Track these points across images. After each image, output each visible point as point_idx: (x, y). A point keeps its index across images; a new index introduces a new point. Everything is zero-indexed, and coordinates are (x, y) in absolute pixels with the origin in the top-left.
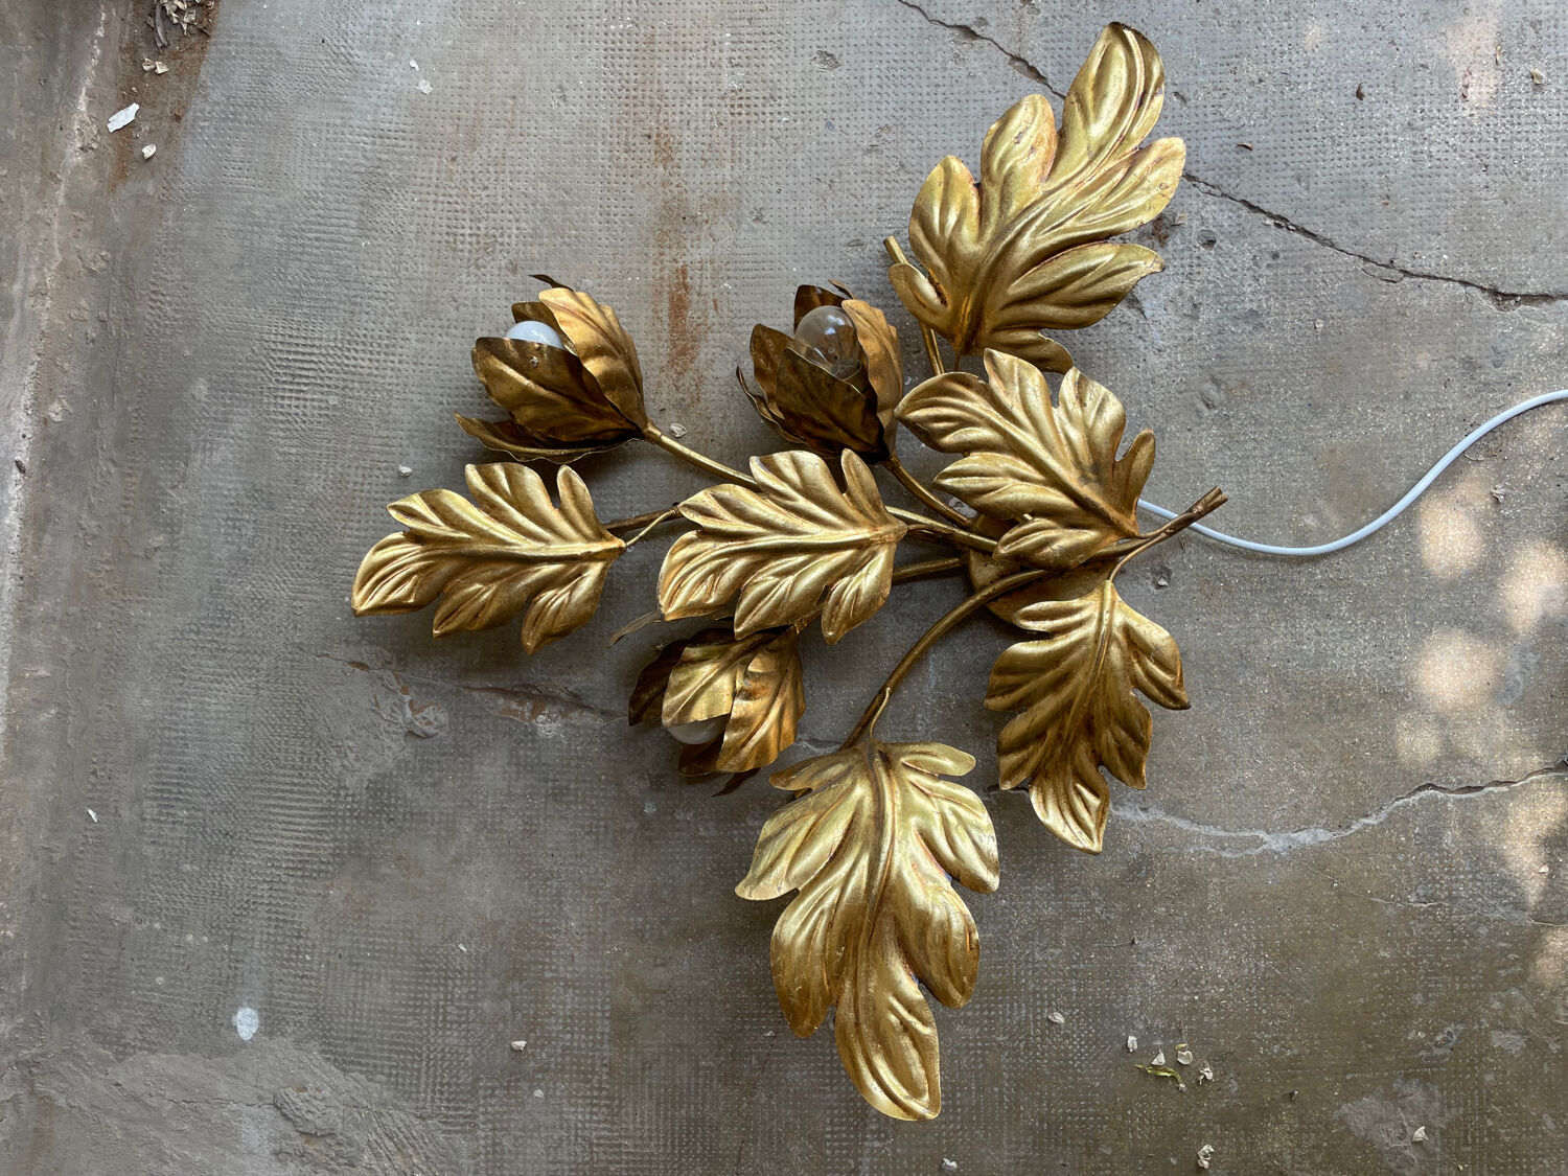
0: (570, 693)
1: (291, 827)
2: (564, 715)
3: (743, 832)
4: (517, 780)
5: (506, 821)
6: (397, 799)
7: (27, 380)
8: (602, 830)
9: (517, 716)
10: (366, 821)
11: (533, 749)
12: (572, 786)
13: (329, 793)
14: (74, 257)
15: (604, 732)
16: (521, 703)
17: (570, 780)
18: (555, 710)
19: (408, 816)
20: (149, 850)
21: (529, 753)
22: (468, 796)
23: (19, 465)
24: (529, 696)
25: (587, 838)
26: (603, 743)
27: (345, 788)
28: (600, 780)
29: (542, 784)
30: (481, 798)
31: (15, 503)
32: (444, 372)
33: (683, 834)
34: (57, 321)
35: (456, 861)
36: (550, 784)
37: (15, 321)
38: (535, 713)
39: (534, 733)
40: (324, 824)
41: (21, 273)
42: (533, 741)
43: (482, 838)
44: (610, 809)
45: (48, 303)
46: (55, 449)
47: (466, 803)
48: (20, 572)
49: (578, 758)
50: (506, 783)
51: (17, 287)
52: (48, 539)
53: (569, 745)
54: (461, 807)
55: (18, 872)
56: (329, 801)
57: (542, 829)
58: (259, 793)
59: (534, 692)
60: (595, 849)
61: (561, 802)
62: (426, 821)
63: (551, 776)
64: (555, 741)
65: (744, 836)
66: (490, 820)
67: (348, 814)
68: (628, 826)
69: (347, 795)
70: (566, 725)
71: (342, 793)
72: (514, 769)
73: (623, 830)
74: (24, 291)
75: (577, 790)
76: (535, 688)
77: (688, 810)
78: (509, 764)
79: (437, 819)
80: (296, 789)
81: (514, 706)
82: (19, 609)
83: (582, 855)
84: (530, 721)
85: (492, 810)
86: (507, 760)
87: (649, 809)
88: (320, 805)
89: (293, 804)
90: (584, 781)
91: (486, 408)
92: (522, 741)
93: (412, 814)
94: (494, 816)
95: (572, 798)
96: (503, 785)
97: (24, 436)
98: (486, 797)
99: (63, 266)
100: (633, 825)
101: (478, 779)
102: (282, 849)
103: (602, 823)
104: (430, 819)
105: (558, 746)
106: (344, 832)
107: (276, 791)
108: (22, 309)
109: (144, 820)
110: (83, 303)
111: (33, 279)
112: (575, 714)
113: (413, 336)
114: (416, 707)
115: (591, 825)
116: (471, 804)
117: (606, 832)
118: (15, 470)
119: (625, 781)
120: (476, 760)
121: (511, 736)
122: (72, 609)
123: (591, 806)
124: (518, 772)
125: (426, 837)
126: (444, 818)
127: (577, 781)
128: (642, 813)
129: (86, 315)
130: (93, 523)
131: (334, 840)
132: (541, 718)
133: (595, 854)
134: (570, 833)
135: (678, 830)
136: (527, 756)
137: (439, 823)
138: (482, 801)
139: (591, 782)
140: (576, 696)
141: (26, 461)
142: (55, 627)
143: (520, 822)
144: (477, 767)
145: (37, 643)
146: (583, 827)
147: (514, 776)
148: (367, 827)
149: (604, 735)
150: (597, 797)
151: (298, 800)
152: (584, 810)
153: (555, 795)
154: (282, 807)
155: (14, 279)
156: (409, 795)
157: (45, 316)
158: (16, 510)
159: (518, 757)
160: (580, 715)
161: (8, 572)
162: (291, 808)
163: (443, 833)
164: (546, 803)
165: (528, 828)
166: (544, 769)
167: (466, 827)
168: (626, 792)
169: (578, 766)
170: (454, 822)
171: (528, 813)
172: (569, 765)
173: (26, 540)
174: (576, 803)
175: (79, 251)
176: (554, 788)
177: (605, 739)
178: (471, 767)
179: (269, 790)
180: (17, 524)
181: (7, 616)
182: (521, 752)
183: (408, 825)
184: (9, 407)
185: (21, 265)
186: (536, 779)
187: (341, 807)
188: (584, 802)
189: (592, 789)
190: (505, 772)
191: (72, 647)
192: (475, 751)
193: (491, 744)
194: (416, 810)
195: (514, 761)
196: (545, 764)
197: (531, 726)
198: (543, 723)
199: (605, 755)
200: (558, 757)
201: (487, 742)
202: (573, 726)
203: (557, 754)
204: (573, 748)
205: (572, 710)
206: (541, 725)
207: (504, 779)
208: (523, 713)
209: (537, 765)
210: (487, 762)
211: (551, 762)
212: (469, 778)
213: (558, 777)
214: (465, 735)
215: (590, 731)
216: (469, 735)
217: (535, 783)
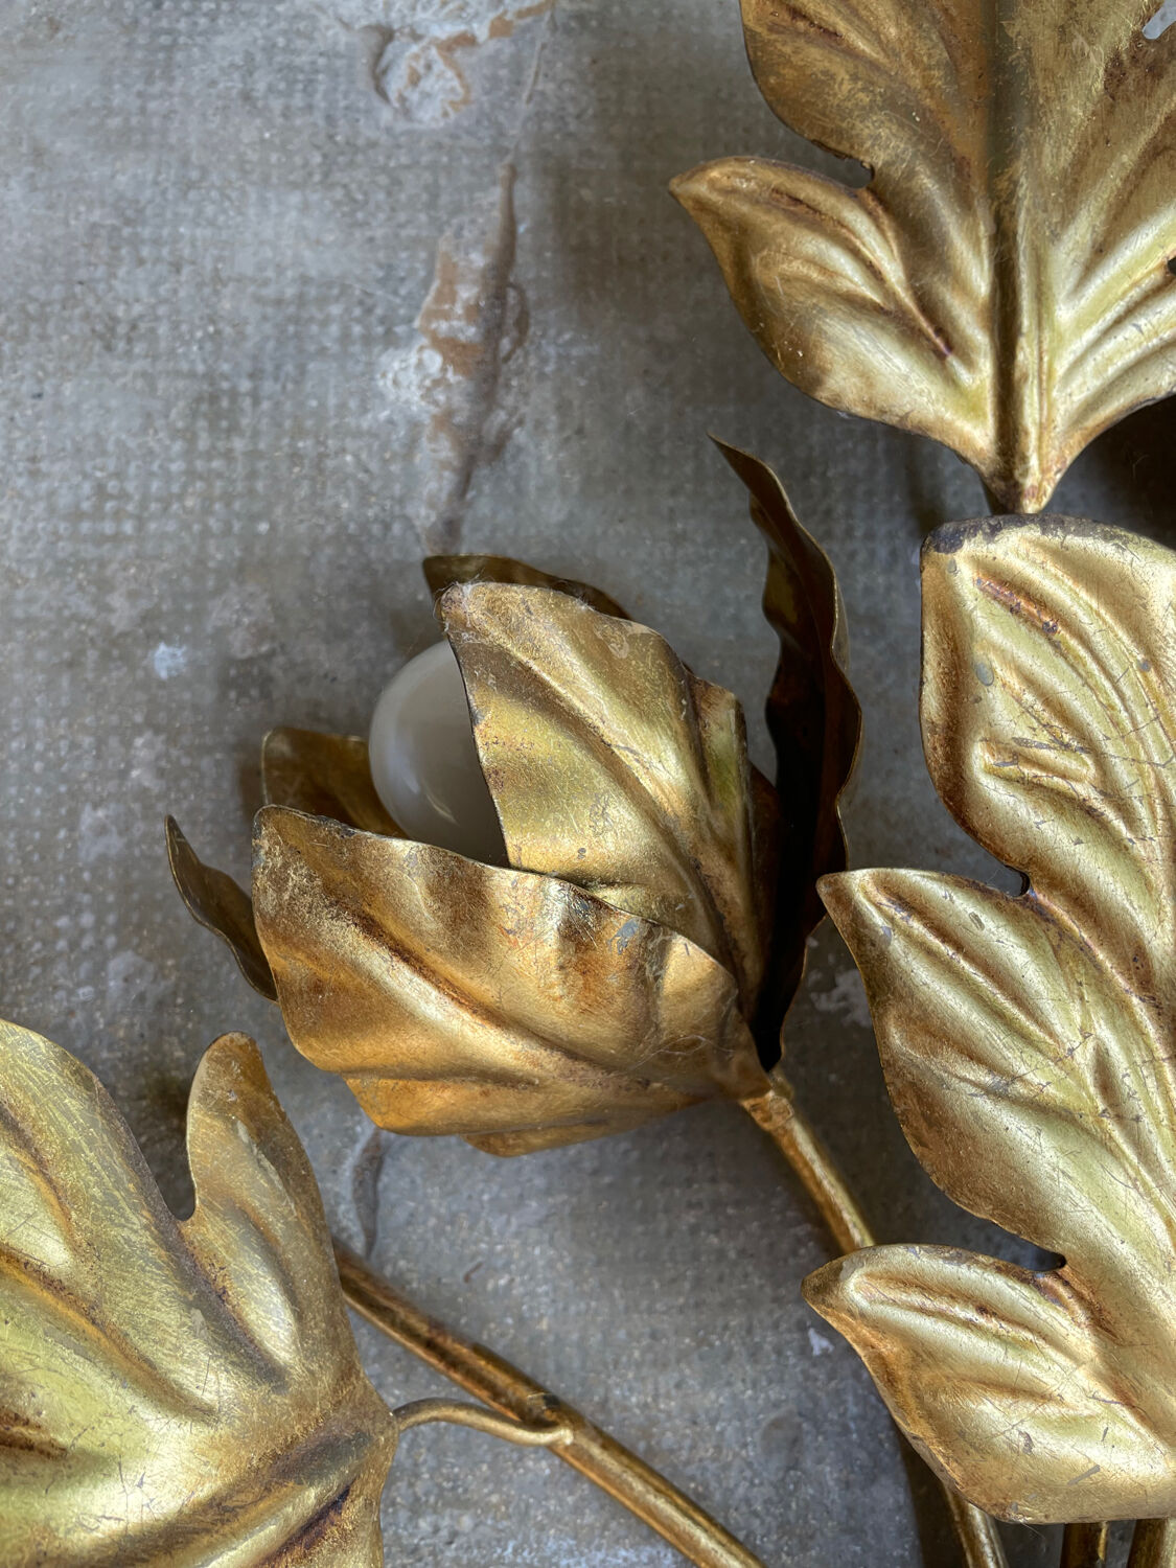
0: (504, 436)
2: (444, 420)
3: (87, 942)
4: (258, 299)
5: (140, 273)
6: (213, 16)
8: (108, 527)
9: (439, 298)
11: (345, 338)
12: (239, 444)
15: (397, 528)
16: (472, 311)
17: (256, 434)
18: (458, 400)
19: (164, 40)
21: (334, 329)
22: (215, 178)
24: (493, 332)
25: (87, 488)
26: (364, 527)
28: (254, 518)
29: (247, 365)
30: (210, 210)
33: (88, 763)
35: (38, 154)
36: (245, 385)
38: (449, 347)
39: (390, 340)
42: (369, 339)
43: (96, 215)
44: (169, 548)
47: (194, 175)
49: (322, 457)
50: (250, 271)
53: (358, 434)
54: (185, 162)
57: (116, 365)
59: (505, 344)
60: (52, 510)
61: (194, 414)
62: (149, 79)
63: (268, 385)
64: (368, 397)
65: (74, 945)
66: (146, 232)
68: (117, 600)
70: (415, 425)
72: (290, 292)
73: (104, 585)
75: (228, 455)
76: (518, 343)
77: (161, 773)
78: (305, 280)
79: (152, 105)
81: (467, 293)
83: (35, 475)
84: (425, 331)
85: (176, 239)
86: (313, 273)
87: (166, 659)
90: (252, 475)
92: (369, 311)
93: (170, 49)
94: (157, 242)
95: (203, 443)
96: (245, 263)
98: (212, 223)
100: (122, 612)
101: (263, 203)
103: (128, 527)
104: (158, 86)
105: (353, 404)
112: (445, 450)
114: (458, 54)
115: (123, 496)
116: (191, 185)
117: (99, 539)
119: (251, 587)
120: (315, 197)
121: (382, 282)
123: (181, 497)
124: (279, 302)
125: (107, 82)
126: (156, 122)
127: (253, 455)
128: (153, 638)
132: (434, 361)
133: (39, 508)
134: (100, 441)
135: (100, 743)
136: (325, 323)
137: (143, 110)
138: (200, 212)
139: (251, 492)
140: (498, 449)
143: (137, 309)
144: (295, 198)
146: (119, 475)
147: (269, 292)
149: (387, 527)
150: (207, 511)
152: (168, 477)
153: (214, 399)
156: (220, 41)
159: (323, 301)
160: (444, 465)
163: (115, 122)
164: (192, 375)
165: (122, 329)
166: (289, 368)
167: (128, 175)
168: (218, 591)
169: (295, 457)
170: (143, 146)
171: (163, 329)
172: (299, 432)
174: (189, 453)
176: (234, 395)
177: (376, 529)
178: (295, 186)
182: (335, 310)
183: (142, 39)
186: (260, 348)
188: (191, 474)
189: (228, 498)
190: (280, 269)
192: (339, 194)
193: (358, 234)
194: (179, 57)
195: (313, 292)
196: (302, 370)
197: (411, 335)
198: (420, 365)
199: (329, 530)
200: (322, 405)
201: (365, 224)
202: (412, 445)
203: (332, 401)
204: (350, 444)
205: (458, 443)
206: (413, 359)
207: (261, 268)
208: (447, 316)
209: (301, 351)
210: (308, 223)
211: (309, 386)
212: (265, 181)
213: (266, 405)
214: (384, 169)
215: (397, 489)
216: (383, 180)
217: (249, 345)
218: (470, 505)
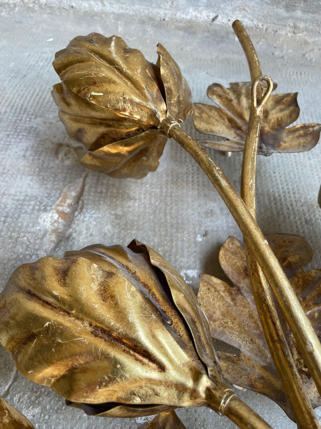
0: (71, 235)
1: (20, 97)
2: (54, 231)
4: (13, 199)
6: (21, 139)
7: (255, 22)
9: (61, 201)
10: (12, 125)
11: (33, 209)
13: (35, 112)
14: (311, 48)
15: (34, 257)
16: (70, 206)
18: (61, 226)
19: (8, 143)
20: (27, 54)
21: (31, 207)
22: (11, 172)
23: (216, 17)
24: (74, 211)
26: (24, 256)
27: (36, 118)
29: (5, 214)
30: (7, 179)
31: (199, 15)
32: (294, 175)
34: (281, 39)
36: (3, 219)
37: (282, 12)
38: (62, 214)
39: (45, 210)
40: (16, 109)
41: (306, 16)
42: (39, 210)
45: (290, 35)
46: (222, 37)
47: (6, 171)
48: (167, 19)
49: (18, 237)
50: (13, 193)
51: (299, 13)
52: (181, 33)
53: (30, 232)
54: (4, 169)
55: (30, 17)
56: (30, 111)
58: (44, 86)
59: (77, 213)
63: (9, 220)
64: (35, 224)
67: (19, 118)
69: (31, 118)
70: (46, 231)
71: (33, 117)
72: (22, 198)
74: (297, 19)
76: (80, 213)
78: (27, 196)
80: (42, 100)
81: (69, 201)
82: (150, 19)
84: (55, 209)
86: (29, 194)
88: (28, 108)
89: (33, 98)
91: (277, 195)
92: (41, 203)
93: (8, 145)
96: (12, 191)
97: (229, 20)
98: (7, 182)
99: (306, 43)
101: (21, 178)
102: (9, 92)
105: (30, 225)
106: (9, 116)
107: (42, 93)
108: (288, 18)
109: (42, 53)
110: (290, 51)
111: (301, 25)
112: (53, 238)
113: (312, 161)
116: (4, 173)
118: (214, 15)
120: (35, 178)
121: (47, 197)
122: (148, 41)
124: (18, 200)
129: (285, 52)
131: (6, 112)
132: (56, 216)
136: (29, 206)
138: (4, 179)
140: (68, 238)
141: (217, 22)
142: (140, 34)
144: (30, 178)
145: (133, 27)
147: (16, 198)
148: (8, 126)
149: (31, 256)
151: (34, 100)
154: (33, 95)
155: (304, 11)
156: (21, 144)
157: (284, 33)
158: (196, 17)
159: (29, 201)
160: (52, 242)
161: (167, 12)
162: (31, 97)
166: (16, 216)
169: (11, 237)
172: (14, 231)
173: (181, 22)
175: (313, 50)
178: (30, 175)
179: (44, 91)
180: (188, 17)
181: (147, 12)
182: (33, 203)
183: (2, 143)
184: (244, 9)
185: (310, 16)
186: (10, 210)
187: (25, 116)
190: (21, 193)
191: (131, 39)
192: (41, 177)
193: (43, 186)
194: (10, 147)
195: (28, 198)
196: (19, 216)
197: (51, 210)
198: (52, 217)
199: (14, 256)
200: (22, 225)
201: (46, 184)
202: (44, 236)
203: (25, 224)
204: (27, 235)
205: (57, 237)
206: (50, 215)
207: (16, 192)
208: (62, 206)
209: (20, 211)
210: (31, 183)
211: (20, 220)
212: (23, 174)
213: (7, 224)
214: (54, 173)
215: (37, 247)
216: (53, 175)
217: (7, 210)
218: (57, 252)
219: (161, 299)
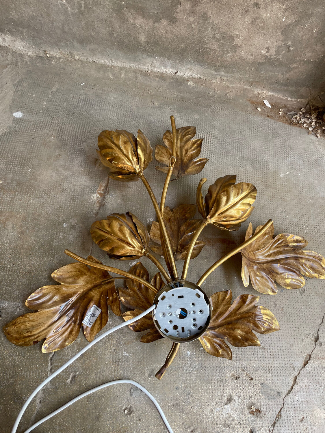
1: (73, 129)
2: (98, 202)
3: (53, 253)
4: (79, 188)
5: (67, 184)
6: (78, 156)
7: (199, 76)
8: (60, 211)
9: (99, 188)
10: (72, 147)
11: (89, 192)
12: (75, 203)
13: (82, 139)
14: (231, 90)
15: (91, 213)
16: (103, 190)
17: (77, 202)
18: (100, 199)
19: (72, 158)
20: (71, 96)
22: (76, 174)
23: (177, 72)
24: (105, 193)
25: (58, 206)
26: (88, 212)
27: (83, 143)
28: (77, 211)
29: (77, 194)
30: (75, 178)
31: (167, 71)
32: (202, 175)
33: (55, 235)
34: (214, 85)
35: (57, 170)
36: (77, 197)
37: (213, 72)
38: (100, 194)
39: (93, 193)
40: (73, 137)
41: (227, 74)
42: (91, 193)
43: (63, 177)
44: (67, 213)
45: (219, 83)
46: (181, 82)
47: (74, 174)
48: (149, 71)
49: (84, 205)
51: (223, 73)
52: (157, 79)
53: (89, 203)
54: (73, 172)
55: (69, 66)
56: (80, 139)
57: (63, 194)
58: (84, 122)
60: (54, 208)
61: (71, 199)
62: (70, 163)
63: (79, 197)
64: (90, 199)
65: (52, 254)
66: (68, 179)
67: (75, 143)
68: (60, 218)
69: (81, 143)
70: (95, 202)
71: (82, 142)
72: (83, 187)
73: (59, 217)
74: (222, 75)
75: (74, 204)
76: (107, 194)
77: (63, 237)
78: (85, 186)
79: (70, 165)
80: (84, 131)
81: (102, 188)
82: (140, 71)
83: (53, 205)
85: (71, 180)
87: (65, 225)
88: (78, 136)
89: (80, 130)
90: (77, 206)
91: (191, 186)
92: (91, 190)
93: (73, 159)
94: (69, 181)
95: (72, 202)
96: (78, 184)
97: (184, 74)
98: (75, 179)
99: (228, 87)
100: (61, 220)
101: (81, 177)
102: (67, 126)
103: (62, 211)
104: (71, 163)
106: (70, 141)
107: (84, 126)
108: (217, 75)
109: (80, 95)
110: (219, 92)
111: (225, 78)
112: (98, 205)
113: (212, 168)
115: (63, 207)
116: (73, 175)
117: (59, 212)
118: (176, 71)
119: (75, 218)
120: (87, 177)
121: (93, 186)
122: (139, 84)
123: (68, 208)
125: (65, 162)
126: (70, 167)
127: (77, 204)
128: (64, 223)
129: (216, 92)
130: (161, 90)
131: (68, 139)
132: (98, 195)
133: (53, 208)
134: (61, 201)
135: (57, 233)
136: (87, 190)
137: (69, 166)
139: (76, 208)
140: (104, 205)
141: (177, 74)
142: (134, 79)
143: (66, 188)
144: (85, 177)
145: (130, 75)
146: (62, 205)
147: (81, 187)
148: (70, 148)
149: (90, 213)
150: (71, 210)
151: (81, 131)
152: (67, 206)
153: (73, 198)
154: (79, 127)
155: (225, 72)
156: (78, 159)
157: (215, 81)
158: (165, 71)
159: (87, 188)
161: (149, 68)
162: (79, 129)
163: (66, 167)
164: (71, 195)
165: (64, 190)
167: (67, 173)
168: (71, 218)
169: (81, 205)
170: (69, 170)
171: (69, 190)
172: (82, 202)
173: (157, 73)
174: (70, 203)
175: (232, 91)
176: (76, 197)
177: (89, 213)
178: (85, 176)
179: (85, 125)
180: (161, 71)
181: (138, 67)
182: (88, 189)
183: (70, 158)
184: (192, 70)
185: (229, 75)
186: (79, 193)
187: (77, 142)
188: (70, 206)
189: (74, 208)
190: (82, 184)
191: (129, 83)
192: (90, 177)
193: (91, 181)
194: (74, 160)
195: (86, 187)
196: (83, 195)
197: (96, 192)
198: (96, 196)
199: (84, 212)
200: (85, 199)
201: (92, 180)
202: (94, 204)
203: (86, 199)
204: (87, 203)
205: (99, 204)
206: (96, 195)
207: (80, 184)
208: (100, 190)
209: (83, 193)
210: (86, 180)
211: (84, 197)
212: (82, 175)
213: (79, 199)
214: (95, 174)
215: (92, 209)
216: (95, 175)
217: (78, 192)
218: (100, 211)
219: (135, 231)
